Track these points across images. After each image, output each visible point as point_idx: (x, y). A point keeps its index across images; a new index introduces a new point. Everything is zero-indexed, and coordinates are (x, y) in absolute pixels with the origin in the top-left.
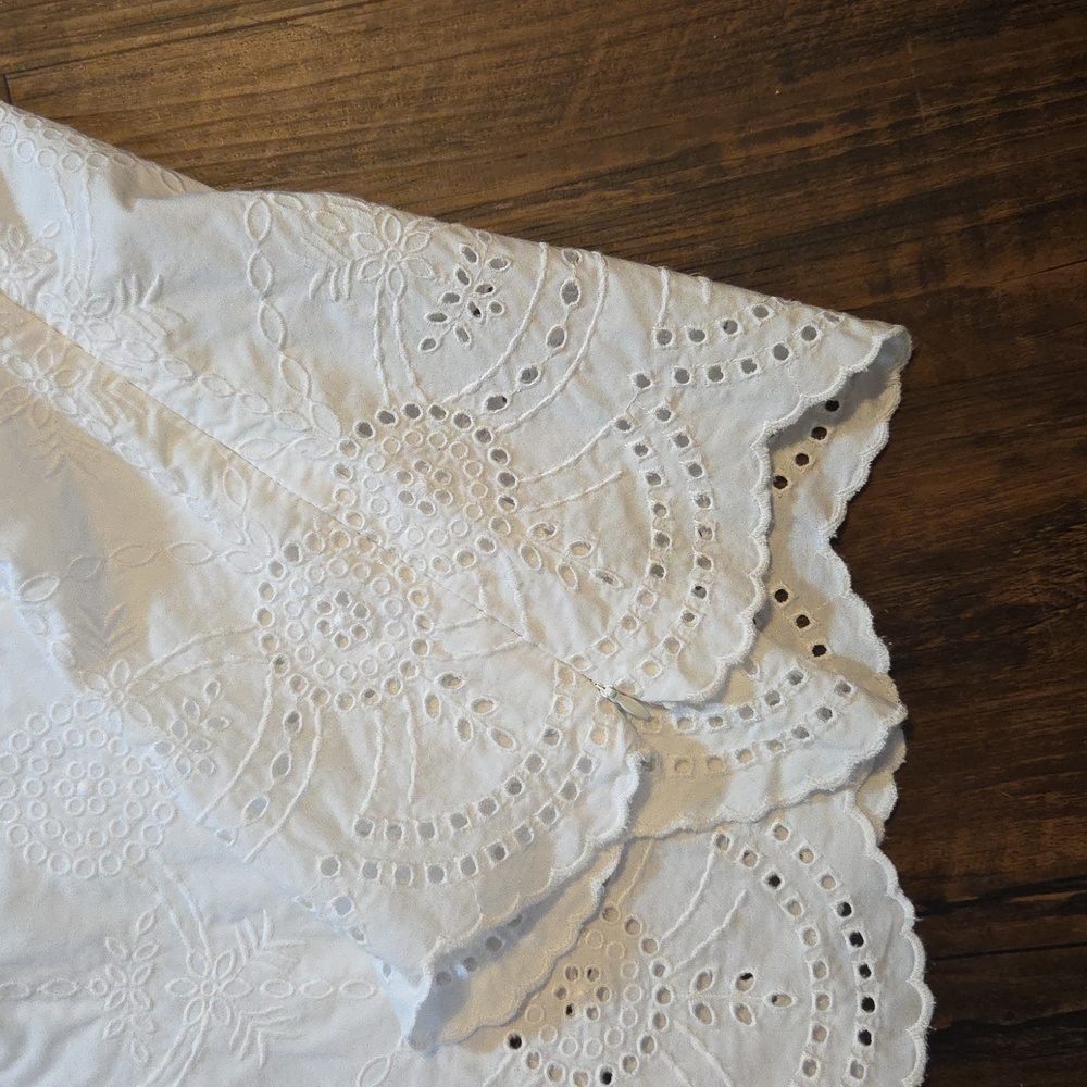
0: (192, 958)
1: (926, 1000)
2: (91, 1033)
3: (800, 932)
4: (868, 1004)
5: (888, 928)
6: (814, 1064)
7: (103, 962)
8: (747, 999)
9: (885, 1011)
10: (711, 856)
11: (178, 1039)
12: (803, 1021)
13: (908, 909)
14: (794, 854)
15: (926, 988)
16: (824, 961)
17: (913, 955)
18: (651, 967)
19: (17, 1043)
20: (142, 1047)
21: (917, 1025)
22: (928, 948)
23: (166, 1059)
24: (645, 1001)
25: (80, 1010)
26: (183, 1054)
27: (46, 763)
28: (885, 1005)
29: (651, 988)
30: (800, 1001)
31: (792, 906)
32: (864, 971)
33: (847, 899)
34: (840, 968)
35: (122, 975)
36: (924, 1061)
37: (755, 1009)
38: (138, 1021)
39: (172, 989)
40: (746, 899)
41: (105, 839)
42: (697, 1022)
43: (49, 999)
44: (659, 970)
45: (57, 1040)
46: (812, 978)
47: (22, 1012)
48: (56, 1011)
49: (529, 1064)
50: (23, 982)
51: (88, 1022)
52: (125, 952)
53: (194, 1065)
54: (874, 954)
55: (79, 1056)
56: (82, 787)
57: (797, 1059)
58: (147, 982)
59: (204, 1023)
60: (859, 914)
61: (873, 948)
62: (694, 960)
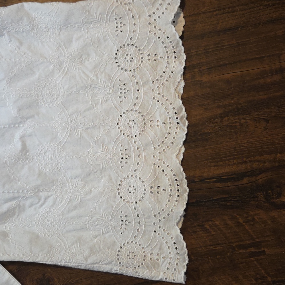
0: (68, 185)
1: (188, 189)
2: (52, 197)
3: (167, 179)
4: (178, 190)
5: (181, 178)
6: (170, 200)
7: (54, 185)
8: (159, 190)
9: (181, 192)
10: (153, 166)
11: (66, 198)
12: (168, 193)
13: (184, 174)
14: (166, 166)
15: (188, 187)
16: (171, 184)
17: (185, 182)
18: (143, 185)
19: (40, 199)
20: (60, 200)
21: (186, 194)
22: (188, 181)
23: (64, 201)
24: (142, 190)
25: (50, 194)
26: (67, 201)
27: (44, 153)
28: (181, 190)
29: (143, 189)
30: (167, 190)
31: (166, 175)
32: (178, 185)
33: (175, 173)
34: (174, 185)
35: (57, 188)
36: (187, 199)
37: (160, 192)
38: (59, 195)
39: (65, 190)
40: (158, 174)
41: (54, 166)
42: (151, 194)
43: (45, 192)
44: (144, 186)
45: (46, 198)
46: (169, 187)
47: (41, 194)
48: (46, 194)
49: (123, 201)
50: (41, 188)
51: (51, 195)
52: (57, 184)
53: (68, 202)
54: (179, 182)
55: (50, 201)
56: (50, 157)
57: (167, 200)
58: (61, 189)
59: (70, 195)
60: (177, 176)
61: (179, 181)
62: (150, 184)
